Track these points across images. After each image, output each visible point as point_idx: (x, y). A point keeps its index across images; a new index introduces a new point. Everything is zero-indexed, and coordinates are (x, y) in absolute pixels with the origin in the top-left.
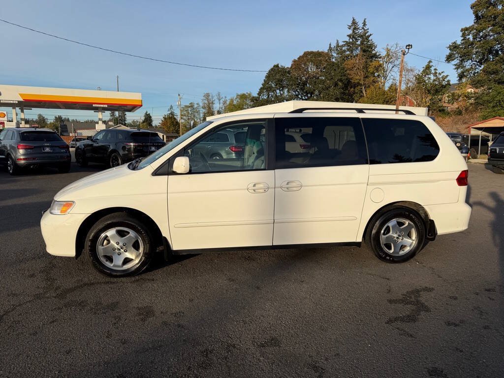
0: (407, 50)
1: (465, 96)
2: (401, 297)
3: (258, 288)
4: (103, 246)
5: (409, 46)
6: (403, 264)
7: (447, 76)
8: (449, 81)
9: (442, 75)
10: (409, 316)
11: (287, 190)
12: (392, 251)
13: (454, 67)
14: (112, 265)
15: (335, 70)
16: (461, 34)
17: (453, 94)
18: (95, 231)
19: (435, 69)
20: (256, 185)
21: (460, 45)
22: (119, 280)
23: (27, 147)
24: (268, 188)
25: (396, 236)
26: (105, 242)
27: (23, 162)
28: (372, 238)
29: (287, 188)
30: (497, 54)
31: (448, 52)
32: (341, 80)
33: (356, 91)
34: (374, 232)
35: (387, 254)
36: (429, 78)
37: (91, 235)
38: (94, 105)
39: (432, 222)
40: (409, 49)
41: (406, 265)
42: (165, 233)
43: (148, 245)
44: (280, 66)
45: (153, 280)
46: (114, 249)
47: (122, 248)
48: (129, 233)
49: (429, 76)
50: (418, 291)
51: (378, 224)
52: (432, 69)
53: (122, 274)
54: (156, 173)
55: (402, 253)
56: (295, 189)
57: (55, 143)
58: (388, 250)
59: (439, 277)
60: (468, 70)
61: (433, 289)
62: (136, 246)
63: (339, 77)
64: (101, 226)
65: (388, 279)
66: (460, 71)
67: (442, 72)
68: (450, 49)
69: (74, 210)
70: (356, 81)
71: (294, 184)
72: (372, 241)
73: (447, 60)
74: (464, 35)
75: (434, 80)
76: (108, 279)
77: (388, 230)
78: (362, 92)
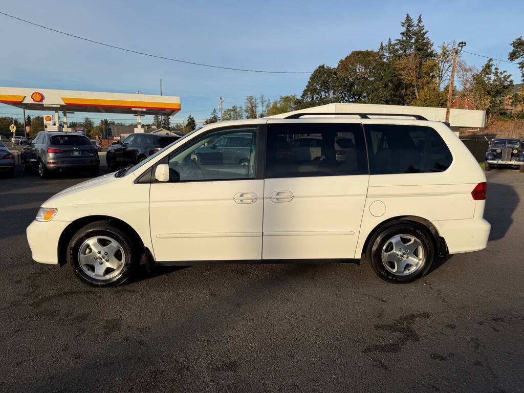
0: (460, 48)
2: (391, 323)
3: (238, 305)
4: (85, 254)
5: (462, 44)
6: (408, 285)
7: (510, 75)
8: (511, 81)
9: (504, 74)
10: (392, 345)
11: (277, 201)
12: (395, 270)
13: (519, 66)
14: (94, 274)
15: (385, 70)
17: (516, 96)
18: (76, 239)
19: (496, 69)
20: (244, 196)
22: (100, 289)
23: (57, 151)
24: (257, 198)
25: (399, 253)
26: (88, 250)
27: (52, 165)
28: (372, 256)
29: (277, 199)
31: (511, 49)
32: (391, 81)
33: (408, 93)
34: (374, 248)
35: (389, 273)
36: (490, 78)
37: (73, 243)
38: (133, 109)
39: (443, 239)
40: (462, 46)
41: (411, 287)
42: (147, 244)
43: (130, 255)
44: (325, 67)
45: (134, 292)
46: (96, 259)
47: (103, 258)
48: (111, 242)
49: (489, 76)
50: (413, 317)
51: (379, 239)
52: (493, 68)
53: (104, 284)
54: (138, 181)
55: (407, 272)
56: (286, 200)
57: (84, 147)
58: (390, 269)
59: (444, 301)
61: (431, 315)
62: (118, 256)
63: (390, 78)
64: (82, 235)
65: (384, 301)
67: (504, 72)
68: (514, 46)
69: (56, 217)
70: (408, 82)
71: (285, 195)
72: (372, 258)
73: (510, 58)
75: (495, 81)
76: (89, 288)
77: (390, 247)
78: (414, 93)
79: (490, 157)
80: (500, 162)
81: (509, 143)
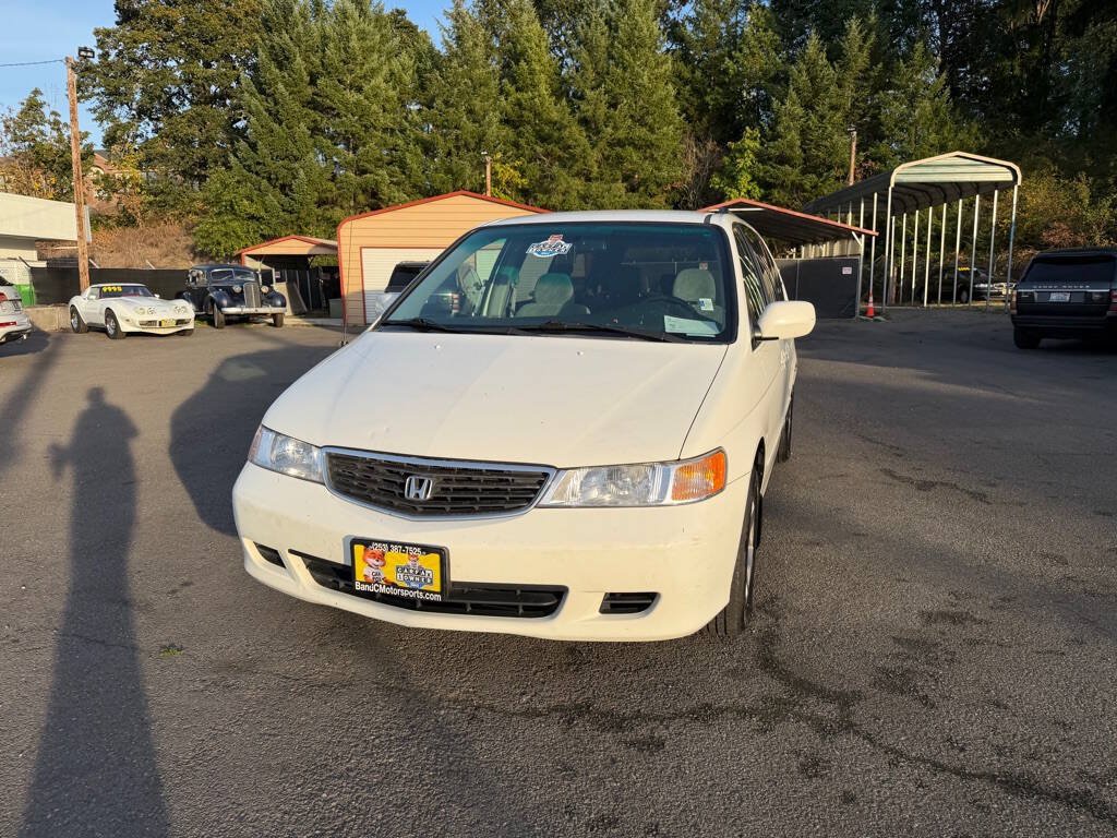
1: (137, 185)
21: (98, 67)
22: (753, 629)
30: (169, 103)
36: (42, 133)
49: (41, 127)
52: (46, 111)
54: (756, 342)
60: (126, 128)
66: (107, 125)
74: (101, 44)
80: (246, 310)
81: (238, 274)
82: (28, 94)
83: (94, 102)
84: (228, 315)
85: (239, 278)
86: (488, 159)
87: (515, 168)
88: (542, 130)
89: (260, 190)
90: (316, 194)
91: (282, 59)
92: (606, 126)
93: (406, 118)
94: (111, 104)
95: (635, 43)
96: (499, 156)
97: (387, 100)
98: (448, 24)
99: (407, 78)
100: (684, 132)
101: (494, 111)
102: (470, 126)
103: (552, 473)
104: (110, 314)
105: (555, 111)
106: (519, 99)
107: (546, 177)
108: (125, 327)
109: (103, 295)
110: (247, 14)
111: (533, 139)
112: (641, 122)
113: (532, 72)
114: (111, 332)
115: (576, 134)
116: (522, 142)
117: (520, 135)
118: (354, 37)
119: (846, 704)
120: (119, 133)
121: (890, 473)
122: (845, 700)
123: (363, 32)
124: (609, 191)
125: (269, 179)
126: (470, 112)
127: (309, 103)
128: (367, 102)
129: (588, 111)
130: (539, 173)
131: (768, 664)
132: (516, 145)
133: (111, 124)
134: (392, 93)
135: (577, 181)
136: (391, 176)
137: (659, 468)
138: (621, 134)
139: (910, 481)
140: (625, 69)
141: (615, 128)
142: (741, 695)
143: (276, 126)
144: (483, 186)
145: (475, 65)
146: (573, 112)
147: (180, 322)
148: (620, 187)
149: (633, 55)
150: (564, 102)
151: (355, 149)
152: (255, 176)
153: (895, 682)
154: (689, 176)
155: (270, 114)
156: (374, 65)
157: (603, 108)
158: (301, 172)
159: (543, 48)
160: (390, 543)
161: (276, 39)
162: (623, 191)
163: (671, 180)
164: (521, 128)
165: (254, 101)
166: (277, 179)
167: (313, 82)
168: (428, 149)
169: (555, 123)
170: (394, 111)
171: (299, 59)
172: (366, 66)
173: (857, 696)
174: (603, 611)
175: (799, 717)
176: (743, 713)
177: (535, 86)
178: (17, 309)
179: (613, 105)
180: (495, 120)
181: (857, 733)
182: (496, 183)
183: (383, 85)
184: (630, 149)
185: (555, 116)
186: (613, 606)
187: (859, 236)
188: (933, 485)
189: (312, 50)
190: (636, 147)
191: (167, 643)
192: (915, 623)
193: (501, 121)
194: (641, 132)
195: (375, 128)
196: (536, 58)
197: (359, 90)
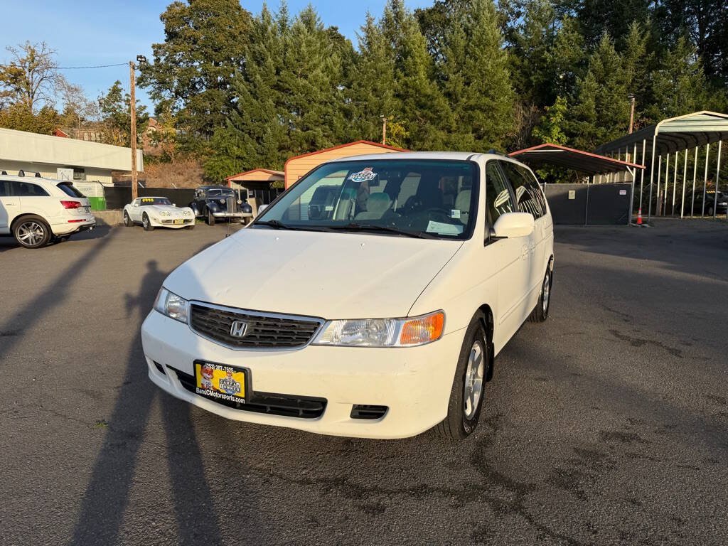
1: (173, 137)
7: (145, 107)
8: (147, 114)
9: (138, 104)
13: (150, 96)
16: (152, 51)
19: (127, 95)
21: (153, 67)
22: (476, 435)
30: (194, 87)
31: (138, 73)
36: (120, 107)
49: (120, 104)
52: (123, 93)
54: (489, 241)
60: (167, 103)
66: (158, 102)
67: (137, 101)
68: (141, 70)
71: (533, 245)
73: (138, 84)
74: (156, 53)
76: (465, 443)
79: (215, 209)
80: (228, 214)
81: (224, 192)
82: (113, 84)
83: (150, 88)
84: (217, 217)
85: (225, 195)
86: (384, 120)
87: (402, 125)
88: (420, 100)
89: (244, 140)
90: (278, 143)
91: (259, 60)
92: (463, 97)
93: (334, 95)
94: (160, 89)
95: (483, 43)
96: (392, 118)
97: (323, 84)
98: (363, 34)
99: (336, 70)
100: (516, 100)
101: (390, 89)
102: (374, 99)
103: (322, 323)
104: (145, 215)
105: (429, 88)
106: (406, 81)
107: (421, 131)
108: (153, 224)
109: (143, 204)
110: (241, 33)
111: (414, 107)
112: (486, 94)
113: (415, 64)
114: (145, 226)
115: (443, 103)
116: (407, 108)
117: (406, 104)
118: (304, 44)
119: (523, 493)
120: (164, 106)
121: (615, 333)
122: (522, 490)
123: (309, 41)
124: (463, 139)
125: (250, 134)
126: (375, 90)
127: (275, 86)
128: (310, 85)
129: (450, 88)
130: (417, 128)
131: (478, 460)
132: (403, 111)
133: (160, 101)
134: (326, 79)
135: (442, 133)
136: (323, 132)
137: (394, 322)
138: (472, 102)
139: (628, 338)
140: (476, 60)
141: (469, 98)
142: (451, 481)
143: (254, 101)
144: (381, 137)
145: (378, 60)
146: (440, 89)
147: (186, 221)
148: (471, 136)
149: (482, 51)
150: (435, 82)
151: (303, 114)
152: (241, 132)
153: (564, 480)
154: (518, 129)
155: (251, 93)
156: (315, 62)
157: (460, 86)
158: (269, 130)
159: (423, 48)
160: (216, 364)
161: (257, 47)
162: (472, 139)
163: (505, 132)
164: (407, 100)
165: (242, 86)
166: (254, 134)
167: (278, 73)
168: (347, 114)
169: (429, 96)
170: (328, 90)
171: (270, 59)
172: (310, 63)
173: (532, 487)
174: (353, 416)
175: (486, 499)
176: (447, 492)
177: (416, 73)
178: (88, 211)
179: (467, 84)
180: (390, 95)
181: (522, 514)
182: (389, 135)
183: (321, 74)
184: (478, 112)
185: (429, 91)
186: (360, 413)
187: (632, 169)
188: (644, 342)
189: (277, 53)
190: (483, 111)
191: (100, 419)
192: (594, 439)
193: (394, 96)
194: (485, 100)
195: (315, 102)
196: (418, 54)
197: (306, 77)
